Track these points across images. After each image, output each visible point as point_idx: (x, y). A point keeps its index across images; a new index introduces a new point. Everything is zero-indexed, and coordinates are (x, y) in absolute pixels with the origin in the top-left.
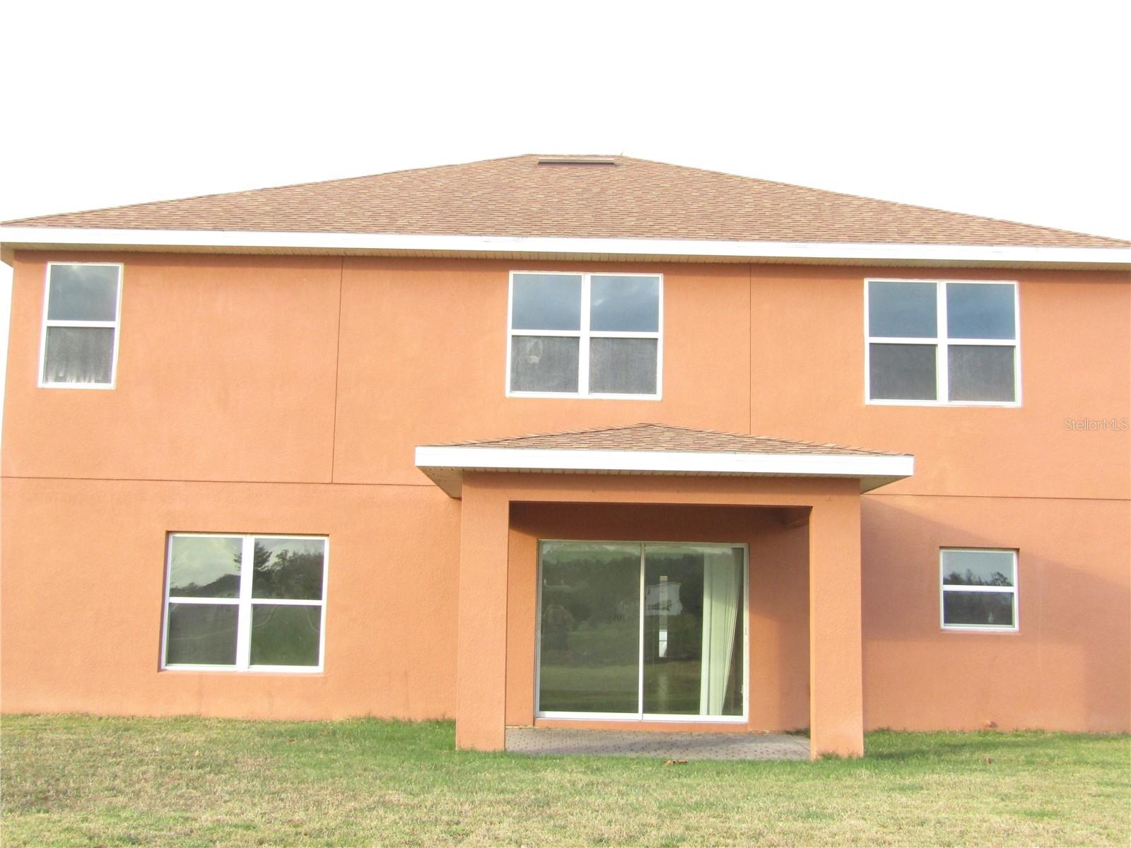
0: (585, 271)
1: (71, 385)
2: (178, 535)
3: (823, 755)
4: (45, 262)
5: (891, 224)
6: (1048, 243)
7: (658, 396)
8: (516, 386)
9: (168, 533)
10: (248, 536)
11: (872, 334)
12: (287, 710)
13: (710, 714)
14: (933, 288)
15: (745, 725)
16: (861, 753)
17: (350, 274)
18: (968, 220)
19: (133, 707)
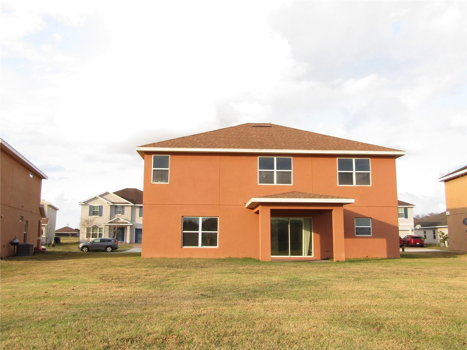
0: (274, 156)
1: (159, 183)
2: (184, 217)
3: (337, 261)
4: (152, 155)
5: (341, 145)
6: (377, 150)
7: (292, 185)
8: (260, 183)
9: (182, 216)
10: (200, 217)
11: (339, 170)
12: (210, 256)
13: (305, 255)
14: (352, 160)
15: (313, 258)
16: (345, 261)
17: (222, 157)
18: (358, 143)
19: (176, 256)
